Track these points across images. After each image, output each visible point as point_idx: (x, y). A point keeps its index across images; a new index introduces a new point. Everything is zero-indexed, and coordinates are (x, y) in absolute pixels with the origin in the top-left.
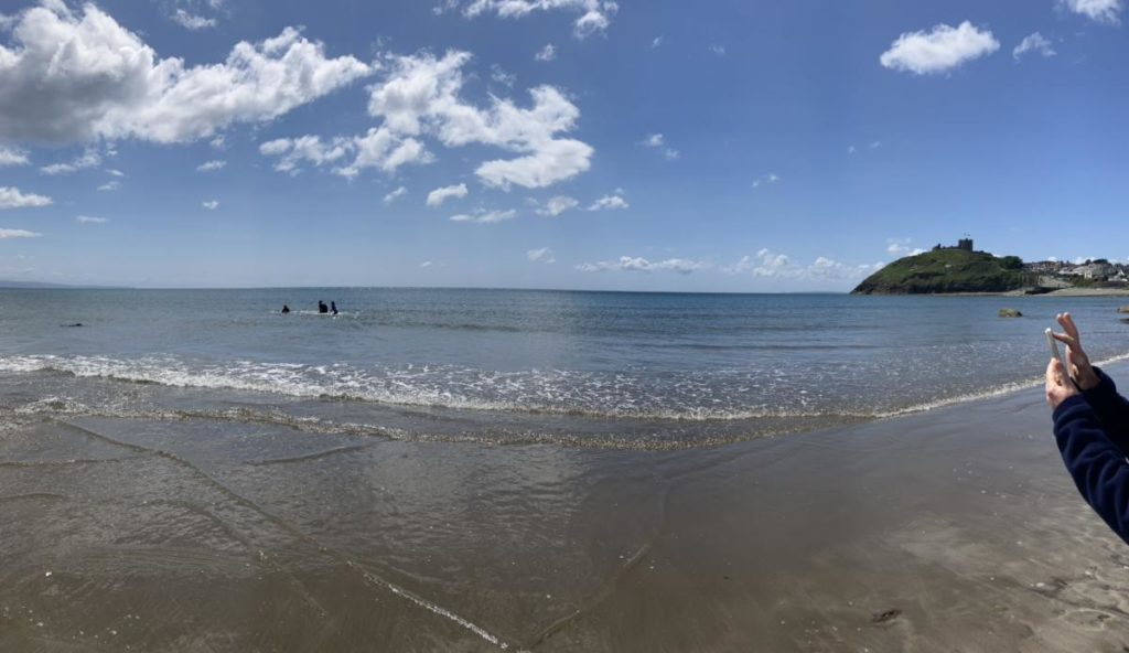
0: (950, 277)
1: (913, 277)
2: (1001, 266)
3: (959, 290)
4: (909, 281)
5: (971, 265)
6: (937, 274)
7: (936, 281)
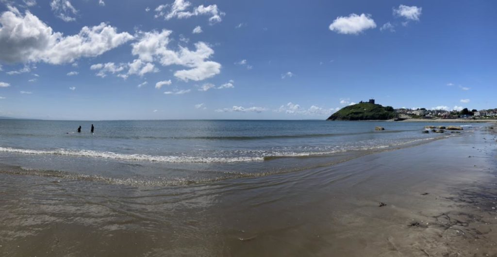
0: (366, 114)
1: (351, 114)
2: (385, 110)
3: (369, 119)
4: (350, 115)
5: (374, 109)
6: (360, 113)
7: (360, 115)
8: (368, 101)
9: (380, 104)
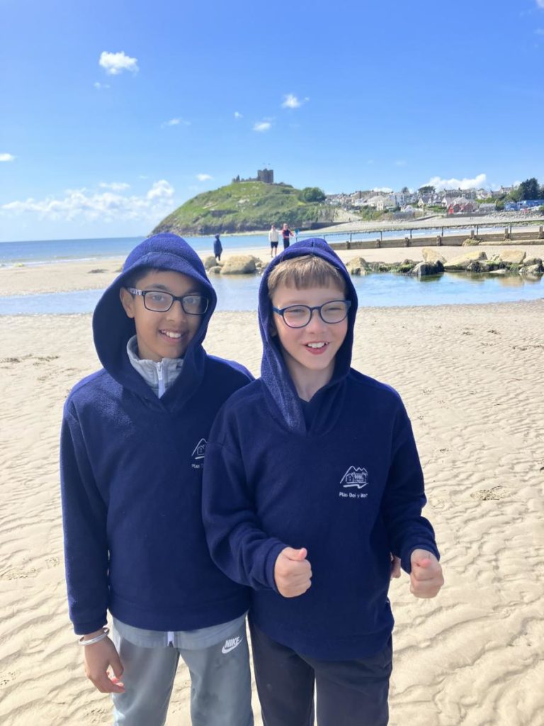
7: (227, 219)
8: (255, 176)
9: (286, 183)
